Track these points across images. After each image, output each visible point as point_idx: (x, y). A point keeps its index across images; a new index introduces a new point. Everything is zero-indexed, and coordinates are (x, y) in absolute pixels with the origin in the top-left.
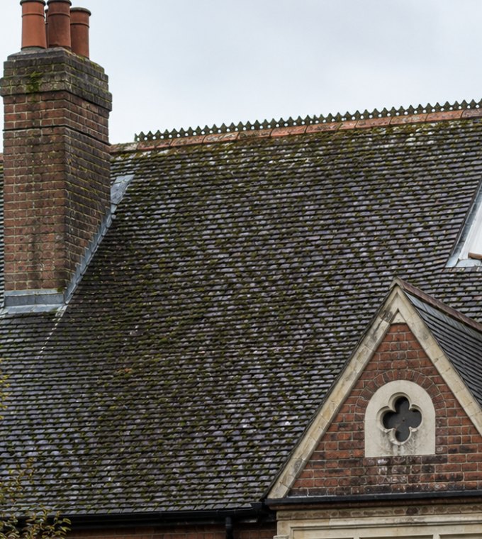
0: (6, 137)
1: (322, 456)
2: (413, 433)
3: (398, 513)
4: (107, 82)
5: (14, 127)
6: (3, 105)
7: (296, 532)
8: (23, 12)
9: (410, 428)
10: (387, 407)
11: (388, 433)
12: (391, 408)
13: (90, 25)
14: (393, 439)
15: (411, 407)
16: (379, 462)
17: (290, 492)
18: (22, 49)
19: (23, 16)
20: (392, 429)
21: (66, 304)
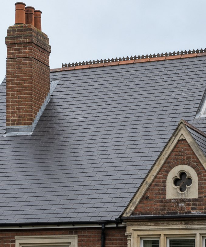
0: (7, 61)
1: (147, 198)
2: (188, 188)
3: (181, 224)
4: (49, 41)
5: (11, 58)
6: (7, 48)
7: (135, 231)
8: (16, 8)
9: (187, 186)
10: (176, 176)
11: (177, 188)
12: (178, 177)
13: (41, 17)
14: (179, 191)
15: (187, 177)
16: (173, 201)
17: (132, 214)
18: (15, 24)
19: (16, 10)
20: (178, 186)
21: (32, 132)
